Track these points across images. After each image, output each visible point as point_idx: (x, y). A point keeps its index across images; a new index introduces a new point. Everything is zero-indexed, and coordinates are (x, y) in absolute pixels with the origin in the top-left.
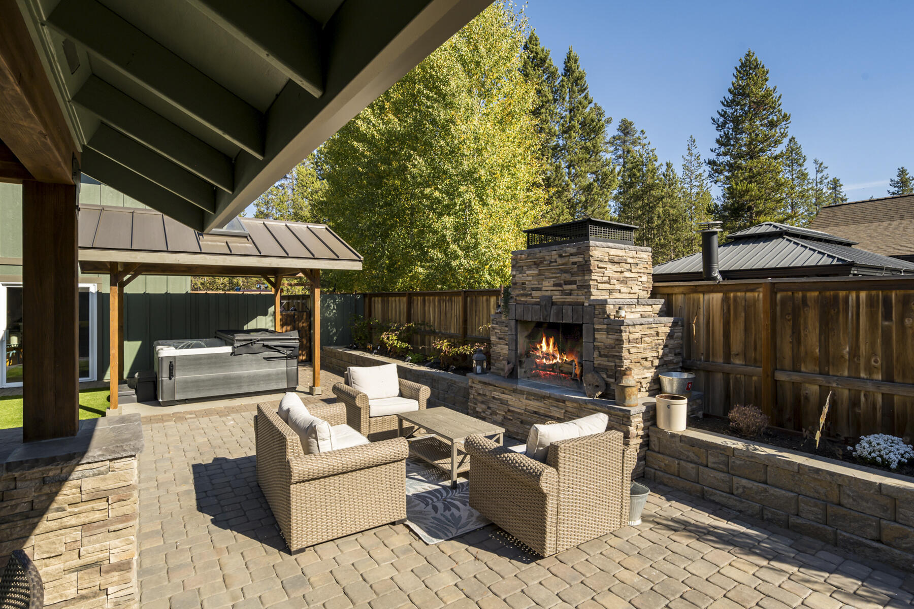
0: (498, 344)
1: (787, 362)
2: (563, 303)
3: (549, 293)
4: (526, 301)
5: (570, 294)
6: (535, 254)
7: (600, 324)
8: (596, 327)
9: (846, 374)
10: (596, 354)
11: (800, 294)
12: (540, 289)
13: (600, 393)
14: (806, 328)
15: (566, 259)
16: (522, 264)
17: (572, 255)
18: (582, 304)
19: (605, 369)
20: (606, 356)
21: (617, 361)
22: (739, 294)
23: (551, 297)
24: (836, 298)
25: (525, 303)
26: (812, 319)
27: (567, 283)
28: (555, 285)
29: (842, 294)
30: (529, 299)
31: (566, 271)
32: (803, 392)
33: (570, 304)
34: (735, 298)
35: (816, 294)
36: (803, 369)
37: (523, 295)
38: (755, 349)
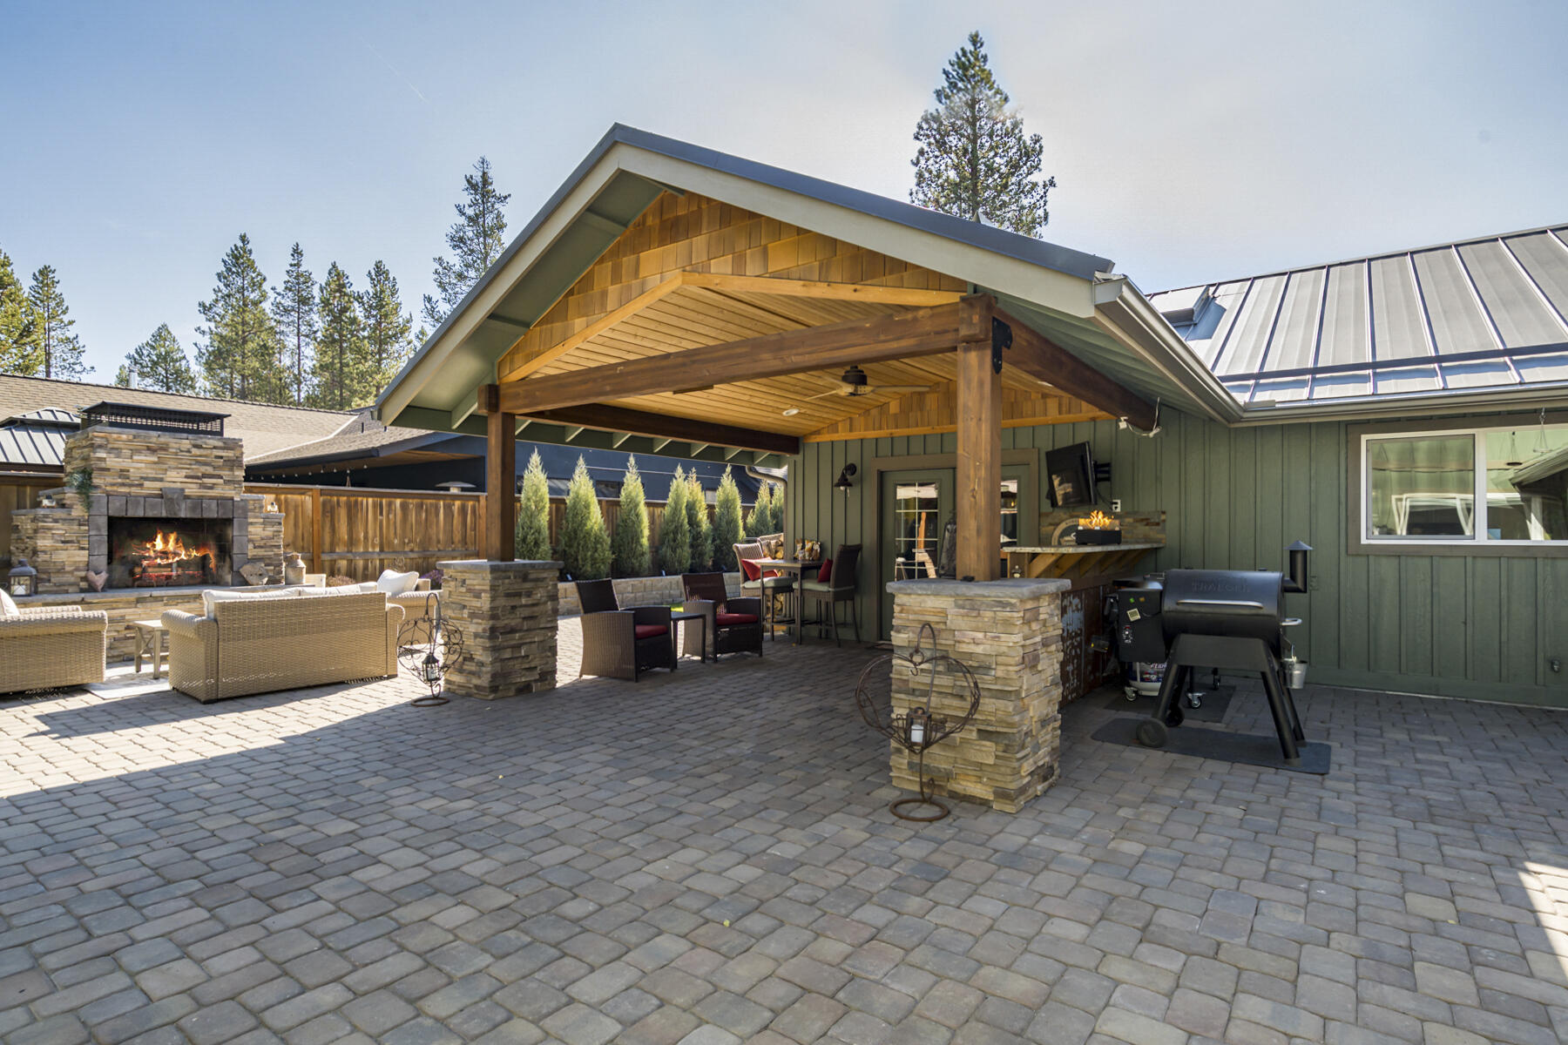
0: (57, 550)
1: (327, 547)
2: (201, 498)
3: (179, 485)
4: (129, 493)
5: (211, 488)
6: (150, 437)
7: (257, 517)
8: (250, 520)
9: (362, 550)
10: (250, 546)
11: (335, 498)
12: (161, 480)
13: (266, 579)
14: (339, 521)
15: (209, 451)
16: (122, 446)
17: (215, 448)
18: (232, 499)
19: (261, 559)
20: (261, 547)
21: (276, 550)
22: (289, 496)
23: (182, 490)
24: (356, 502)
25: (128, 496)
26: (342, 514)
27: (205, 476)
28: (186, 477)
29: (360, 499)
30: (134, 490)
31: (206, 464)
32: (337, 566)
33: (212, 498)
34: (286, 500)
35: (345, 498)
36: (337, 550)
37: (123, 485)
38: (303, 539)
